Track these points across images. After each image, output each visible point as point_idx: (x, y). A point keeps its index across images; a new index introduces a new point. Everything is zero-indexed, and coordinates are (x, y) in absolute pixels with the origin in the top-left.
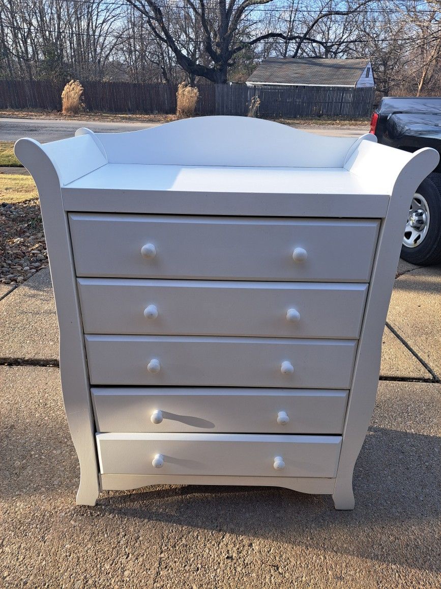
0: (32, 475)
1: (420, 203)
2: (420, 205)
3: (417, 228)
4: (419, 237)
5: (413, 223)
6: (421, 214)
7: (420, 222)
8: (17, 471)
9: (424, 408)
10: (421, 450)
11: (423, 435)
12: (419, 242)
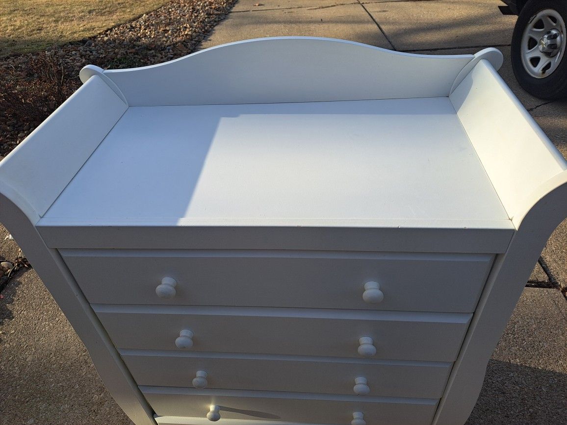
0: (109, 414)
1: (555, 22)
2: (554, 24)
3: (548, 54)
4: (548, 66)
5: (543, 48)
6: (555, 36)
7: (553, 46)
8: (95, 407)
9: (534, 326)
10: (526, 390)
11: (530, 368)
12: (549, 72)
